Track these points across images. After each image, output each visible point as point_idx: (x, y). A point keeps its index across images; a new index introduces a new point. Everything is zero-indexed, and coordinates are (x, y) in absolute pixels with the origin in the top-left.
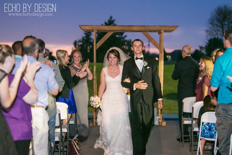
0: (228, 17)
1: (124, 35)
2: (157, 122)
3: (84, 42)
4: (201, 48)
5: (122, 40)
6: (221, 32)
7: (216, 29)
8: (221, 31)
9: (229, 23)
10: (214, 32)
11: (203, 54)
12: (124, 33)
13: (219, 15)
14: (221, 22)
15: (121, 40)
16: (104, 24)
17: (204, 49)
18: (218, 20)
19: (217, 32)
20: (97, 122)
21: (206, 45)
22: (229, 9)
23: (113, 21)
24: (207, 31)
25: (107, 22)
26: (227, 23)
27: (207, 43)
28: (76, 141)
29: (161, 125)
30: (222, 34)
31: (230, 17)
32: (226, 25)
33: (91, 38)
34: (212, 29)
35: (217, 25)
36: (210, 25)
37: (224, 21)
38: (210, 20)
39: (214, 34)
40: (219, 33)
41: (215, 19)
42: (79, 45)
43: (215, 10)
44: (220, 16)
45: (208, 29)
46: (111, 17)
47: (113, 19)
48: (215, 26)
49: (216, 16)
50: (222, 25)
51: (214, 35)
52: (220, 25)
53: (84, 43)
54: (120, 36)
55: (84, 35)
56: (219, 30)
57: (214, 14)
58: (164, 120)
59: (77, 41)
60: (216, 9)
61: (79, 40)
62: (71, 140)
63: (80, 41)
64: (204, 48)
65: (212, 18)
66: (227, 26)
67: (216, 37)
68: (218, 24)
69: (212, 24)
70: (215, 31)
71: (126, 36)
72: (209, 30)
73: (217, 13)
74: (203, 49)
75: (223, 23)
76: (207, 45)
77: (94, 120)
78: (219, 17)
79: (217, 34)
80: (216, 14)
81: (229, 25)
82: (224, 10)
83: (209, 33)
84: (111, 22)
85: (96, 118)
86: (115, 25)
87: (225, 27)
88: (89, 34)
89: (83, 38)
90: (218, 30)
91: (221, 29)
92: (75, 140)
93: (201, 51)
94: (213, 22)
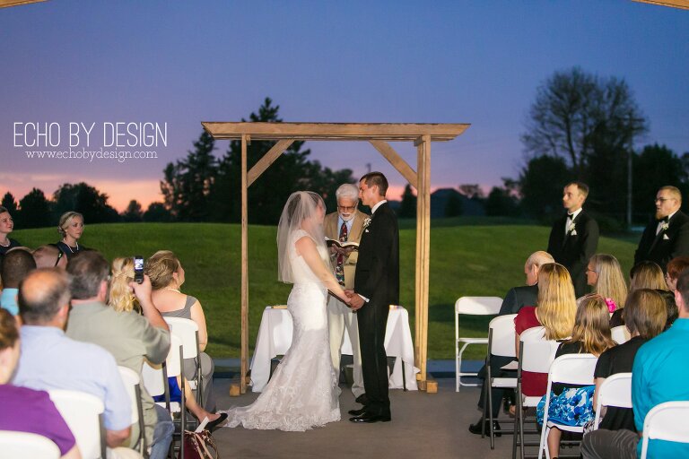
0: (584, 99)
1: (303, 149)
2: (414, 382)
3: (195, 167)
4: (509, 183)
5: (297, 161)
6: (563, 141)
7: (550, 134)
8: (565, 138)
9: (585, 117)
10: (547, 141)
11: (514, 197)
12: (303, 142)
13: (557, 94)
14: (562, 113)
15: (294, 162)
16: (248, 119)
17: (516, 186)
18: (557, 109)
19: (553, 140)
20: (251, 385)
21: (521, 176)
22: (586, 78)
23: (274, 111)
24: (527, 138)
25: (258, 114)
26: (580, 116)
27: (524, 169)
28: (205, 437)
29: (425, 391)
30: (566, 145)
31: (588, 102)
32: (577, 121)
33: (213, 157)
34: (540, 132)
35: (552, 122)
36: (534, 122)
37: (572, 112)
38: (536, 108)
39: (546, 146)
40: (559, 143)
41: (549, 107)
42: (179, 176)
43: (549, 80)
44: (561, 98)
45: (529, 133)
46: (268, 102)
47: (273, 105)
48: (547, 125)
49: (550, 98)
50: (567, 121)
51: (547, 150)
52: (561, 122)
53: (193, 171)
54: (293, 152)
55: (194, 150)
56: (560, 135)
57: (545, 92)
58: (431, 377)
59: (175, 164)
60: (552, 80)
61: (181, 161)
62: (190, 433)
63: (181, 165)
64: (516, 182)
65: (539, 103)
66: (581, 125)
67: (550, 153)
68: (556, 119)
69: (539, 118)
70: (548, 137)
71: (308, 152)
72: (533, 135)
73: (552, 89)
74: (513, 187)
75: (570, 116)
76: (523, 175)
77: (243, 379)
78: (558, 99)
79: (553, 145)
80: (549, 91)
81: (585, 123)
82: (571, 82)
83: (533, 143)
84: (267, 114)
85: (249, 374)
86: (280, 122)
87: (573, 128)
88: (208, 146)
89: (191, 157)
90: (557, 136)
91: (563, 133)
92: (200, 434)
93: (508, 191)
94: (543, 115)
